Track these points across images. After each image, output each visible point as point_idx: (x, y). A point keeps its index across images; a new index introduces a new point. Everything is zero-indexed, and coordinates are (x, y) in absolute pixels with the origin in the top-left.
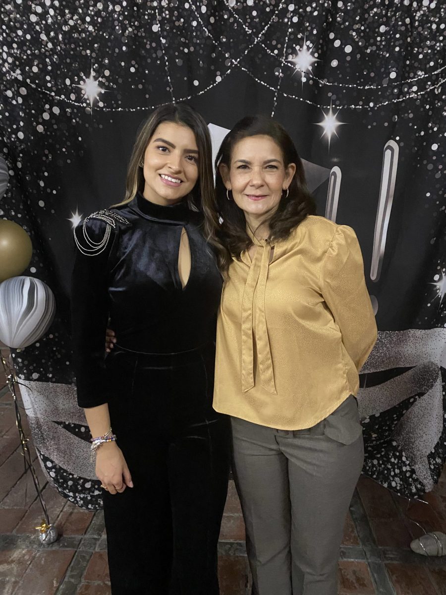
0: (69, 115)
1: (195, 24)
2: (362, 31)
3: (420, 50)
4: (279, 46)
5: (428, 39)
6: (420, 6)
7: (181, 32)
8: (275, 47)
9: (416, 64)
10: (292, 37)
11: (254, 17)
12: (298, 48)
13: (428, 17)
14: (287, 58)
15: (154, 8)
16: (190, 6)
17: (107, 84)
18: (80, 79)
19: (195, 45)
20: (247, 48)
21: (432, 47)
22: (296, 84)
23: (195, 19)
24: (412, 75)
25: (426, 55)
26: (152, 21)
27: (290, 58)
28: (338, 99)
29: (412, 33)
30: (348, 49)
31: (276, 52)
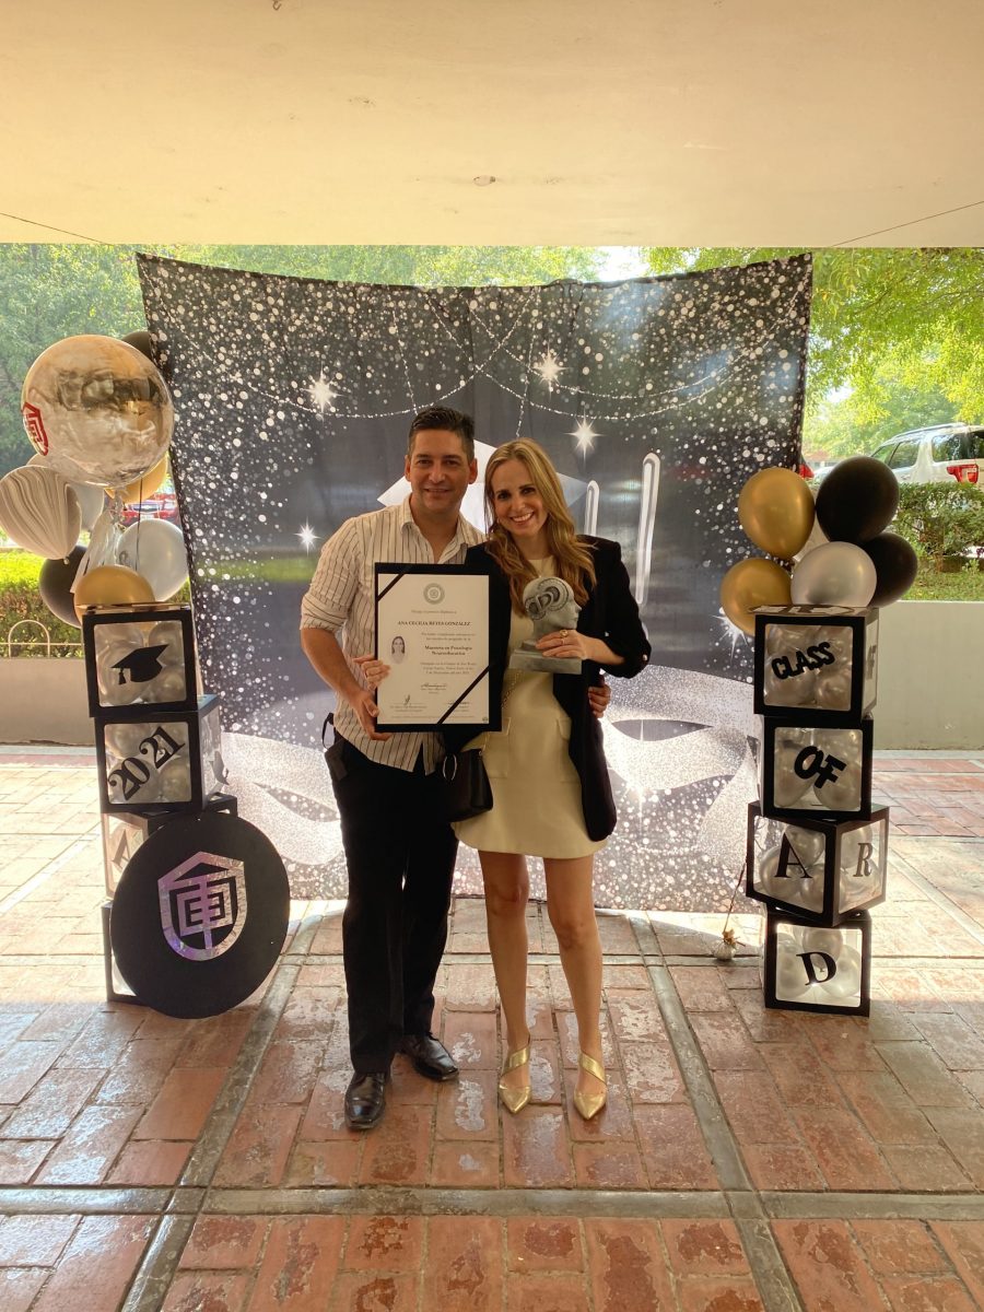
0: (295, 419)
1: (436, 326)
2: (613, 339)
3: (680, 360)
4: (524, 351)
5: (686, 349)
6: (678, 315)
7: (421, 335)
8: (520, 353)
9: (676, 375)
10: (537, 344)
11: (497, 322)
12: (543, 355)
13: (686, 326)
14: (532, 365)
15: (390, 309)
16: (430, 309)
17: (339, 387)
18: (309, 382)
19: (436, 348)
20: (491, 353)
21: (691, 358)
22: (543, 394)
23: (436, 321)
24: (671, 385)
25: (686, 365)
26: (388, 323)
27: (536, 366)
28: (591, 408)
29: (669, 342)
30: (599, 357)
31: (521, 357)
